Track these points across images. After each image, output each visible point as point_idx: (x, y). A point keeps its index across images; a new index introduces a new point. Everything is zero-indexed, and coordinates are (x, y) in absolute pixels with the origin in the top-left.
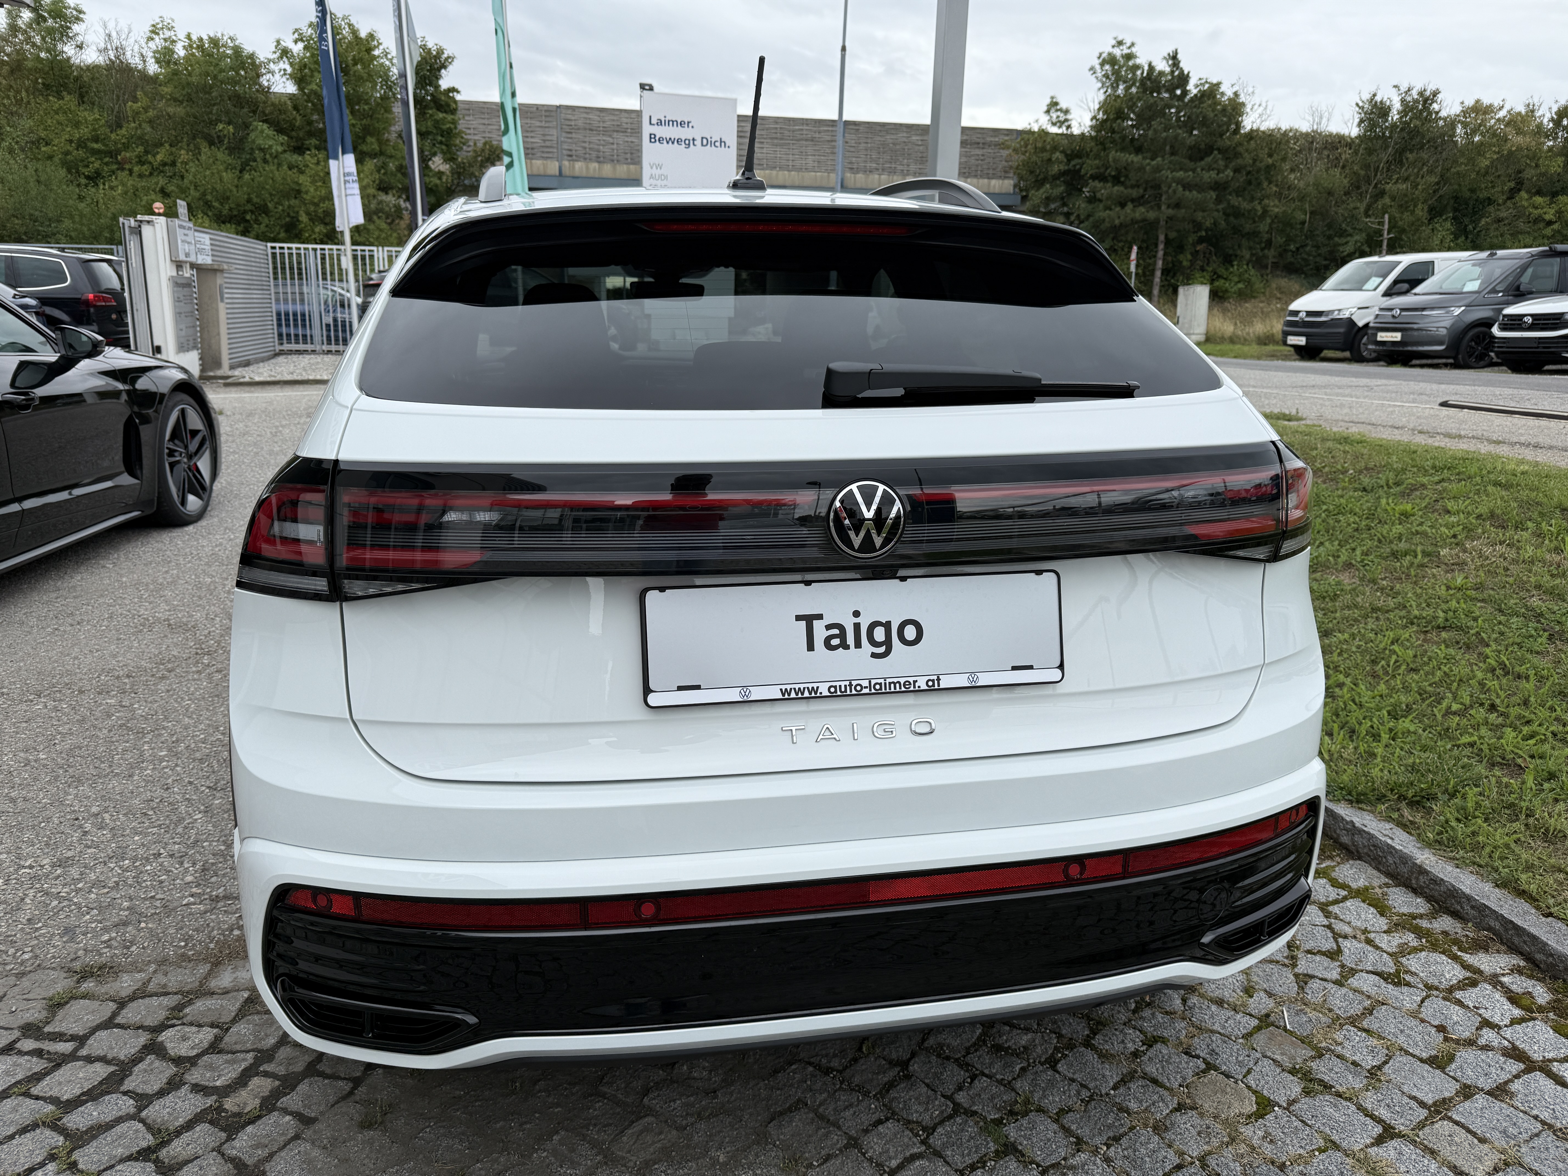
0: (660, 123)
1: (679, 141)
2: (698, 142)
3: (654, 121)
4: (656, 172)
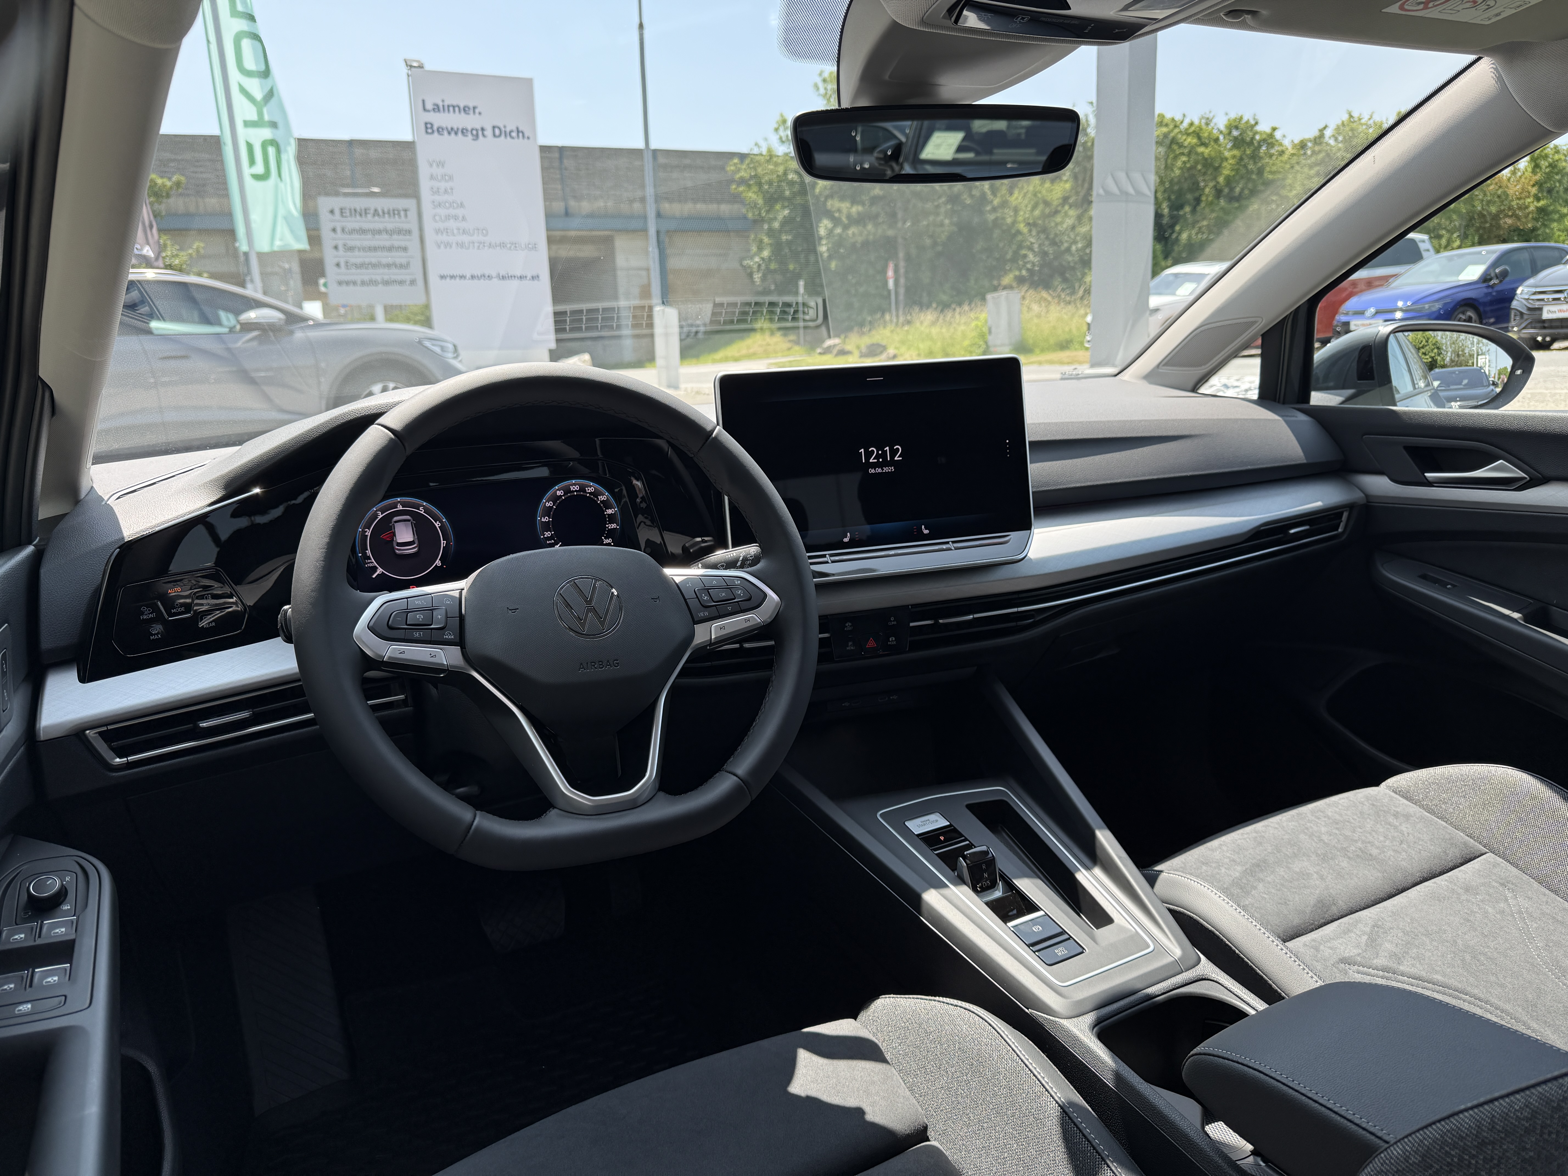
0: (437, 108)
1: (464, 131)
2: (489, 132)
3: (429, 106)
4: (438, 171)
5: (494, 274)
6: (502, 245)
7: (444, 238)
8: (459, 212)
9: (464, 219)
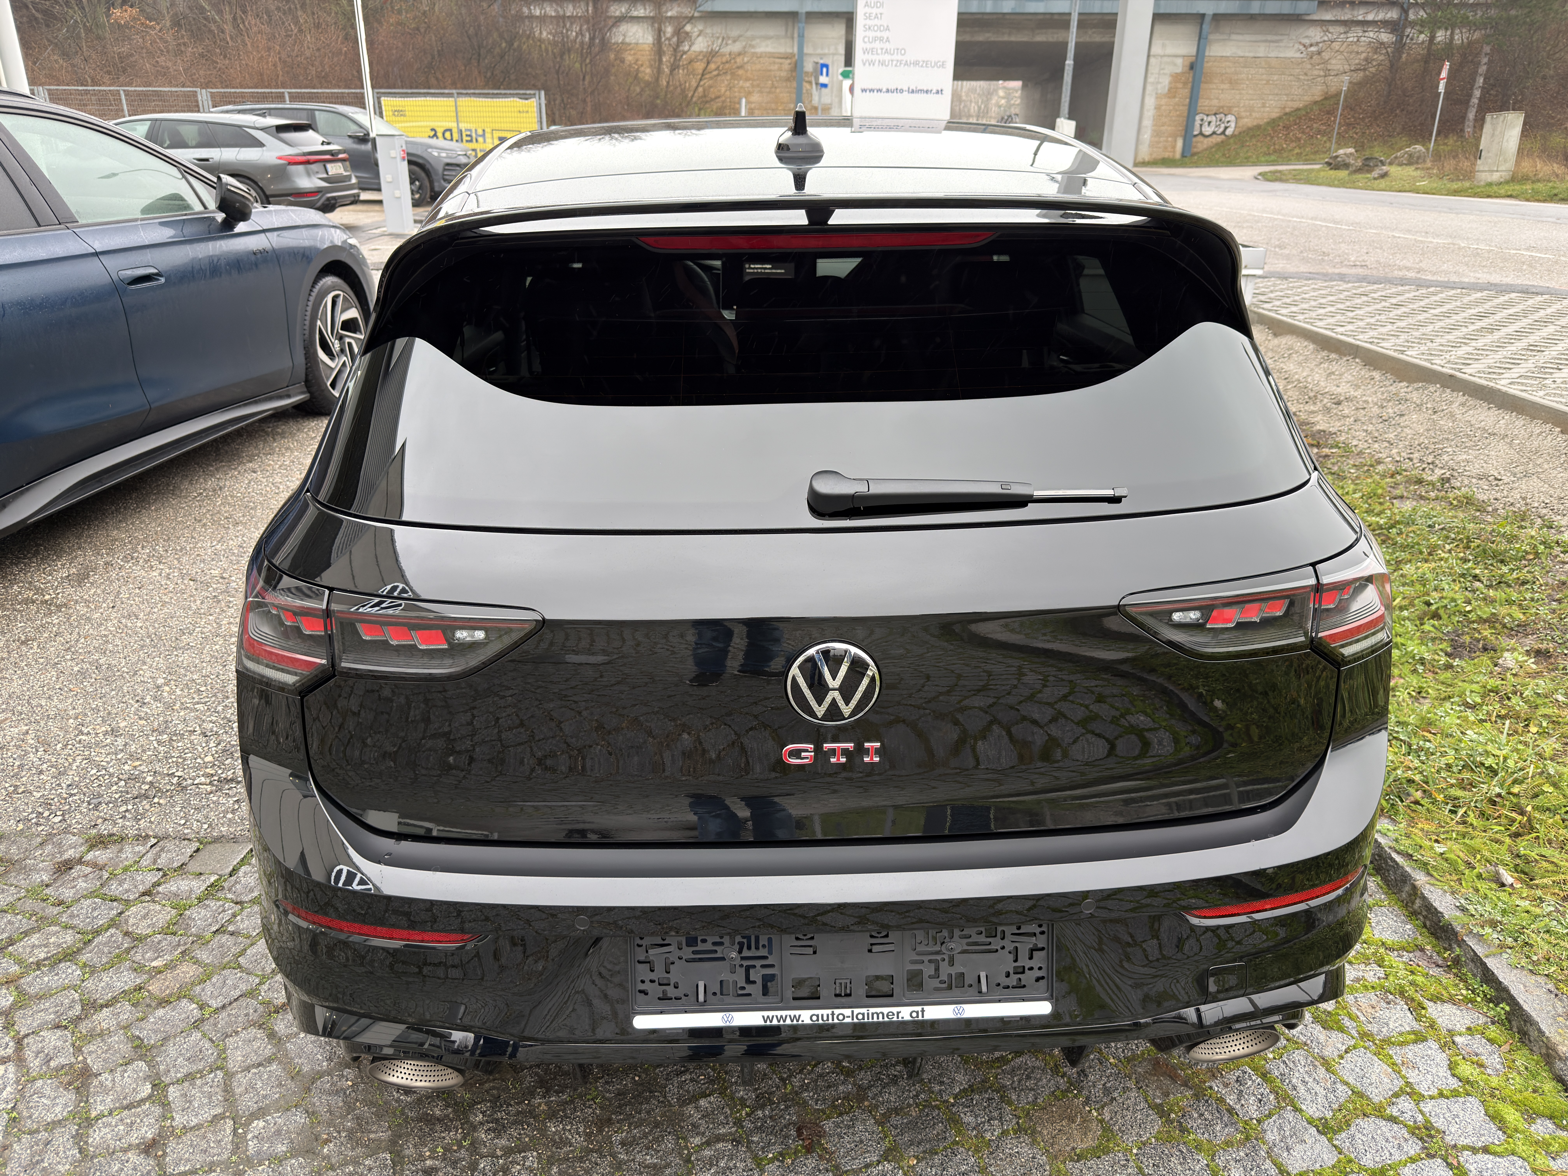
5: (905, 88)
6: (916, 63)
7: (870, 57)
8: (885, 34)
9: (888, 40)
